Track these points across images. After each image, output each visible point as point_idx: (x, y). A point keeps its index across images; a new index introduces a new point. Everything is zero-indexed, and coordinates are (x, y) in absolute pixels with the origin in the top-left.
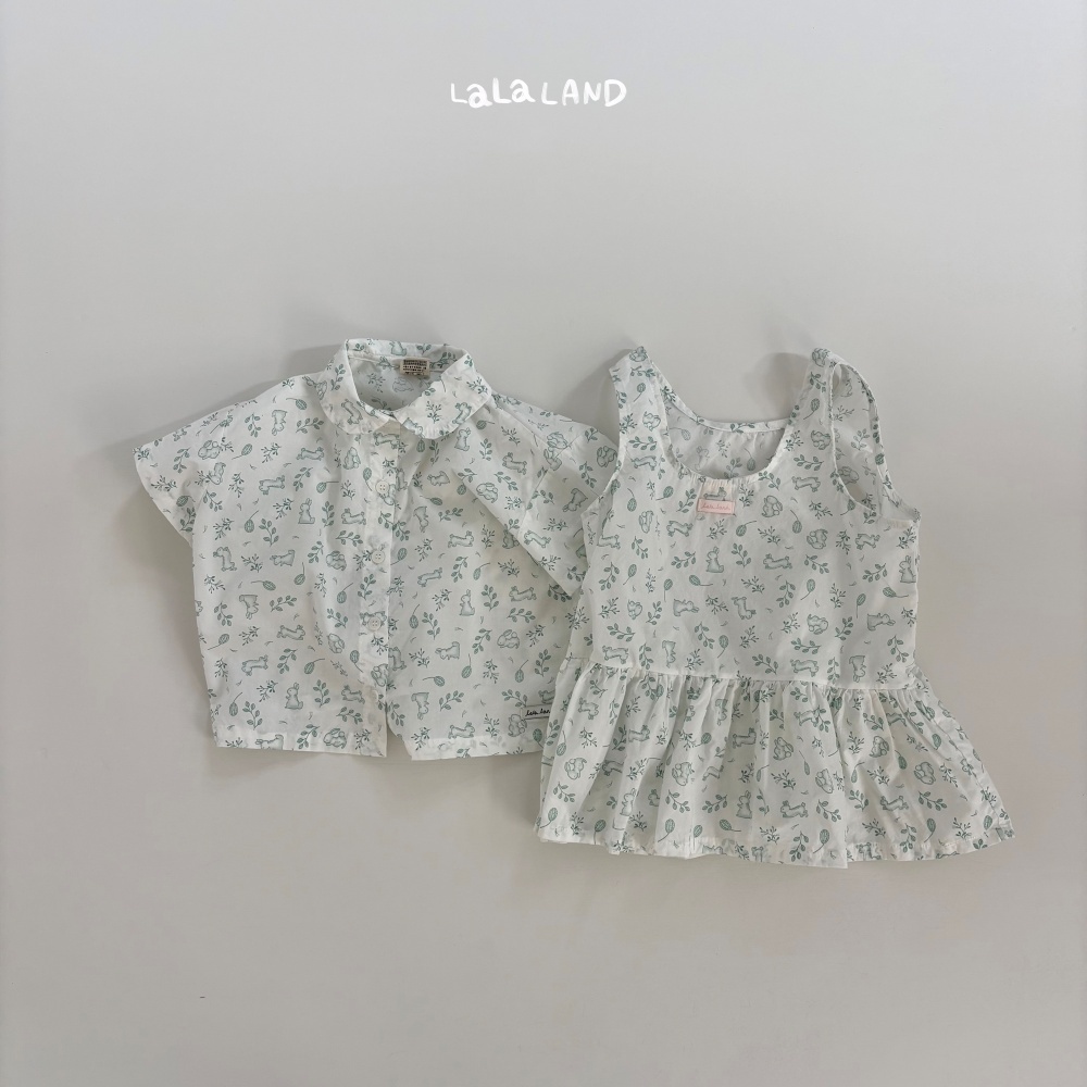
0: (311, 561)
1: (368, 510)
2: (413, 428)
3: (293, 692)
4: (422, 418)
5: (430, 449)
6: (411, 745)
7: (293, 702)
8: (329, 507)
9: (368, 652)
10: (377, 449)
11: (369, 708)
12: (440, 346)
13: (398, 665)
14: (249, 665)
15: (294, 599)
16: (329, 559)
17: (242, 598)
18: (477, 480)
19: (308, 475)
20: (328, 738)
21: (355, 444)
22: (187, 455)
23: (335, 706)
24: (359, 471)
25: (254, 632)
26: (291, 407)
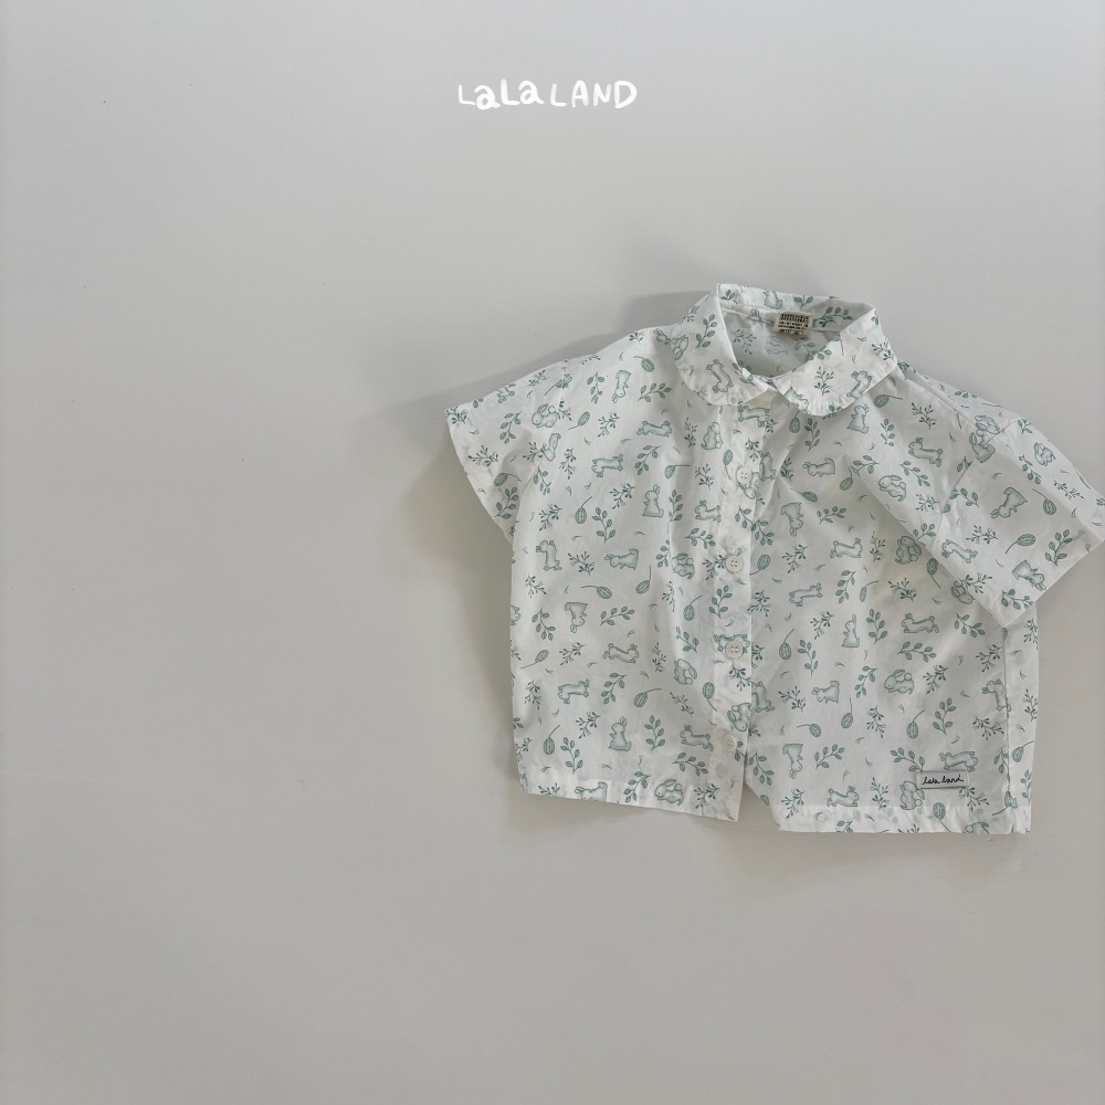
0: (660, 565)
1: (724, 503)
2: (797, 401)
3: (619, 729)
4: (807, 389)
5: (806, 427)
6: (780, 810)
7: (619, 741)
8: (677, 498)
9: (726, 685)
10: (741, 427)
11: (717, 758)
12: (824, 298)
13: (763, 705)
14: (566, 690)
15: (632, 612)
16: (674, 562)
17: (568, 606)
18: (879, 471)
19: (655, 455)
20: (661, 790)
21: (719, 418)
22: (518, 422)
23: (672, 751)
24: (720, 453)
25: (576, 651)
26: (635, 367)
